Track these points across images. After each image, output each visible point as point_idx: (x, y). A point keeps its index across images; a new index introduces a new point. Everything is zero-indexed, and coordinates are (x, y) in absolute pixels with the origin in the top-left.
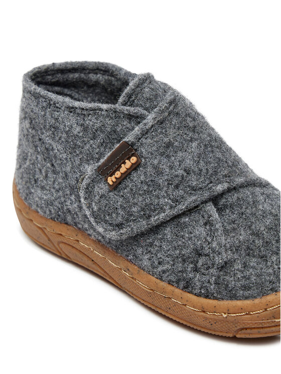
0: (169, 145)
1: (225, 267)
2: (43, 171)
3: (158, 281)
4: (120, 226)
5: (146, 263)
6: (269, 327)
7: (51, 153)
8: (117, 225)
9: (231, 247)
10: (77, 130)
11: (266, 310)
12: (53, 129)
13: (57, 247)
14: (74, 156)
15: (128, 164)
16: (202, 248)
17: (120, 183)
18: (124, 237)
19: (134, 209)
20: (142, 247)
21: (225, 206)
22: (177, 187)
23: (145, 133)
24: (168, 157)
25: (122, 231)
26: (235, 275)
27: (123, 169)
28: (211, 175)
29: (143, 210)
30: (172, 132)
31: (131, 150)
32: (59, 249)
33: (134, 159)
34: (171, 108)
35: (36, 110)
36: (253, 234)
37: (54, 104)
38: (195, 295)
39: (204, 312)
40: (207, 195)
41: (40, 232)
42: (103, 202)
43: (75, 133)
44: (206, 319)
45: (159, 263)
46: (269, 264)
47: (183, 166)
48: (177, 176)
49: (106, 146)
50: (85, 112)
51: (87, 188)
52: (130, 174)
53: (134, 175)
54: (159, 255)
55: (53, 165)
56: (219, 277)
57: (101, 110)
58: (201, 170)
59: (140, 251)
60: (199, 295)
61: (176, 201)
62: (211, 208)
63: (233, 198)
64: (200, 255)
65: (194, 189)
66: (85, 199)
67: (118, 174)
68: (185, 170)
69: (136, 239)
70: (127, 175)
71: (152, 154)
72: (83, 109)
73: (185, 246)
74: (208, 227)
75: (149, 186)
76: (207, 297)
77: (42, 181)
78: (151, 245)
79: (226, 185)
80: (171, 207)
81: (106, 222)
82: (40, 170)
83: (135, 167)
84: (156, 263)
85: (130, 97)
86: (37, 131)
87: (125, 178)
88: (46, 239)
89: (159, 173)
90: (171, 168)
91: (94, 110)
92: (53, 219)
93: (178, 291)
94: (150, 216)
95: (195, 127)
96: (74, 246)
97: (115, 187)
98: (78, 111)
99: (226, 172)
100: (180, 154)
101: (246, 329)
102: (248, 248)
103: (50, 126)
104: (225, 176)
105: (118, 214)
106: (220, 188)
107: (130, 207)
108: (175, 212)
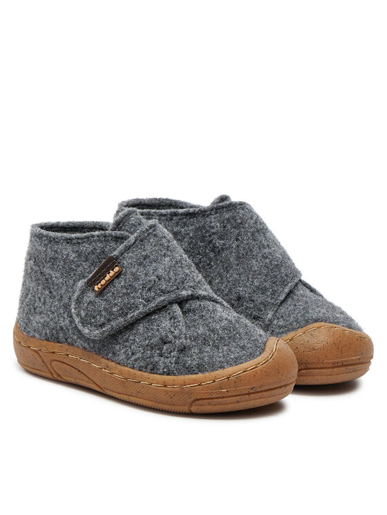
0: (146, 257)
1: (183, 350)
2: (42, 299)
3: (131, 370)
4: (102, 325)
5: (122, 357)
6: (218, 398)
7: (50, 281)
8: (100, 326)
9: (190, 337)
10: (73, 256)
11: (214, 381)
12: (52, 261)
13: (49, 366)
14: (69, 278)
15: (112, 273)
16: (167, 337)
17: (104, 289)
18: (106, 334)
19: (115, 309)
20: (120, 343)
21: (189, 311)
22: (150, 289)
23: (128, 249)
24: (145, 266)
25: (104, 329)
26: (191, 356)
27: (108, 277)
28: (179, 283)
29: (122, 309)
30: (148, 247)
31: (115, 263)
32: (51, 369)
33: (117, 269)
34: (151, 231)
35: (39, 248)
36: (209, 330)
37: (54, 239)
38: (160, 374)
39: (165, 386)
40: (173, 296)
41: (36, 355)
42: (90, 308)
43: (71, 258)
44: (167, 392)
45: (133, 354)
46: (220, 351)
47: (156, 273)
48: (150, 281)
49: (96, 265)
50: (80, 241)
51: (78, 300)
52: (113, 280)
53: (116, 281)
54: (133, 347)
55: (51, 292)
56: (179, 358)
57: (93, 236)
58: (170, 278)
59: (117, 347)
60: (163, 374)
61: (148, 301)
62: (176, 308)
63: (195, 304)
64: (165, 343)
65: (163, 292)
66: (75, 308)
67: (103, 282)
68: (157, 277)
69: (115, 336)
70: (111, 282)
71: (131, 264)
72: (78, 238)
73: (153, 336)
74: (172, 321)
75: (127, 289)
76: (168, 374)
77: (41, 307)
78: (127, 340)
79: (190, 293)
80: (144, 305)
81: (91, 324)
82: (40, 299)
83: (118, 275)
84: (130, 353)
85: (119, 225)
86: (39, 266)
87: (109, 284)
88: (41, 361)
89: (136, 279)
90: (146, 275)
91: (87, 238)
92: (47, 340)
93: (146, 374)
94: (127, 314)
95: (168, 246)
96: (64, 361)
97: (101, 293)
98: (75, 241)
99: (192, 284)
100: (154, 264)
101: (199, 400)
102: (204, 339)
103: (50, 258)
104: (191, 287)
105: (101, 315)
106: (184, 293)
107: (111, 308)
108: (146, 309)
